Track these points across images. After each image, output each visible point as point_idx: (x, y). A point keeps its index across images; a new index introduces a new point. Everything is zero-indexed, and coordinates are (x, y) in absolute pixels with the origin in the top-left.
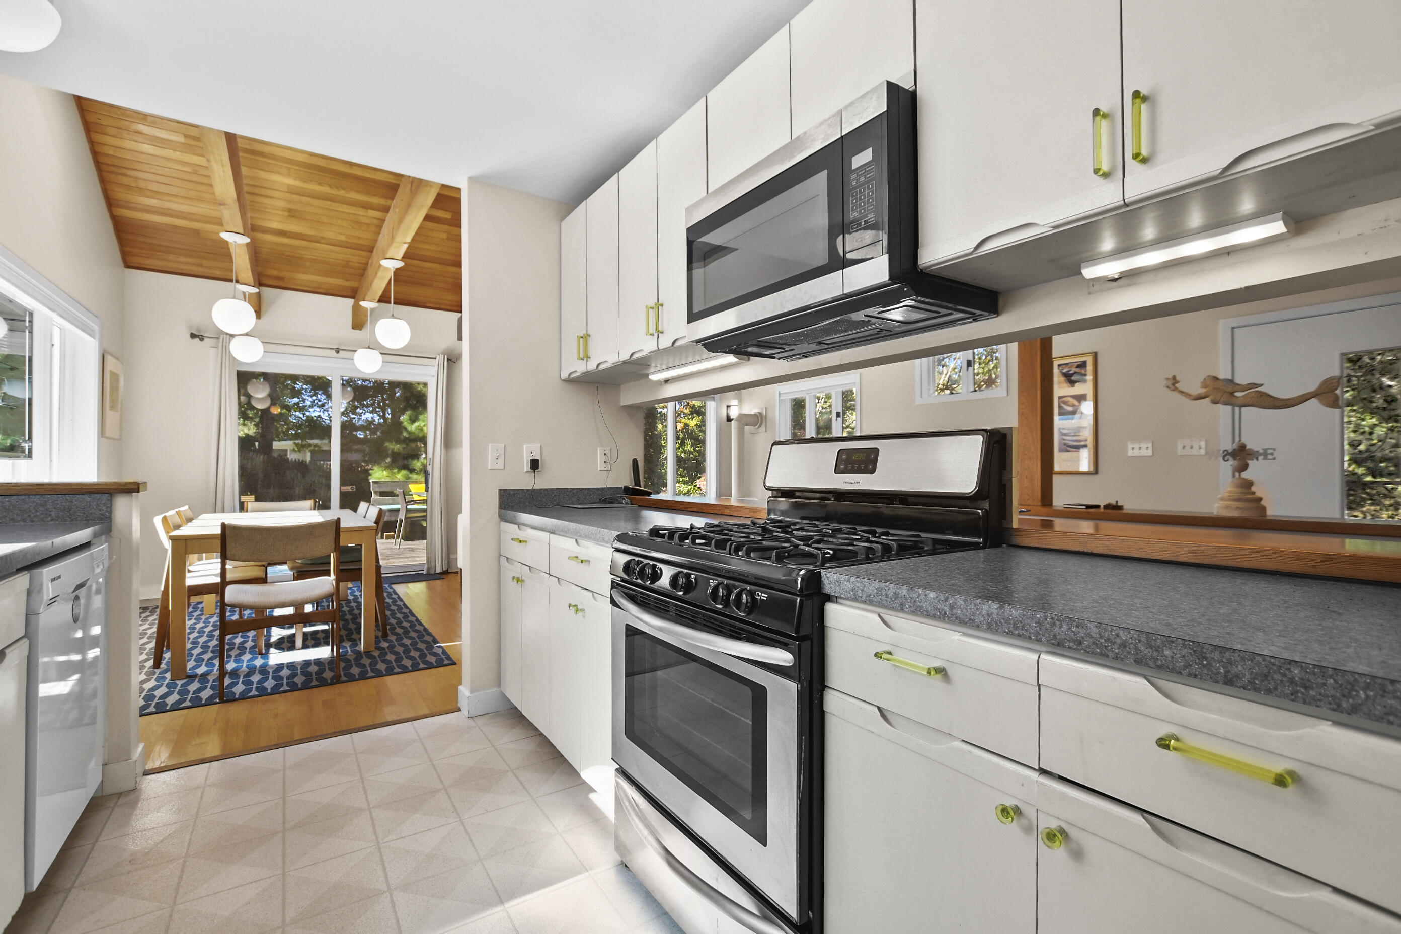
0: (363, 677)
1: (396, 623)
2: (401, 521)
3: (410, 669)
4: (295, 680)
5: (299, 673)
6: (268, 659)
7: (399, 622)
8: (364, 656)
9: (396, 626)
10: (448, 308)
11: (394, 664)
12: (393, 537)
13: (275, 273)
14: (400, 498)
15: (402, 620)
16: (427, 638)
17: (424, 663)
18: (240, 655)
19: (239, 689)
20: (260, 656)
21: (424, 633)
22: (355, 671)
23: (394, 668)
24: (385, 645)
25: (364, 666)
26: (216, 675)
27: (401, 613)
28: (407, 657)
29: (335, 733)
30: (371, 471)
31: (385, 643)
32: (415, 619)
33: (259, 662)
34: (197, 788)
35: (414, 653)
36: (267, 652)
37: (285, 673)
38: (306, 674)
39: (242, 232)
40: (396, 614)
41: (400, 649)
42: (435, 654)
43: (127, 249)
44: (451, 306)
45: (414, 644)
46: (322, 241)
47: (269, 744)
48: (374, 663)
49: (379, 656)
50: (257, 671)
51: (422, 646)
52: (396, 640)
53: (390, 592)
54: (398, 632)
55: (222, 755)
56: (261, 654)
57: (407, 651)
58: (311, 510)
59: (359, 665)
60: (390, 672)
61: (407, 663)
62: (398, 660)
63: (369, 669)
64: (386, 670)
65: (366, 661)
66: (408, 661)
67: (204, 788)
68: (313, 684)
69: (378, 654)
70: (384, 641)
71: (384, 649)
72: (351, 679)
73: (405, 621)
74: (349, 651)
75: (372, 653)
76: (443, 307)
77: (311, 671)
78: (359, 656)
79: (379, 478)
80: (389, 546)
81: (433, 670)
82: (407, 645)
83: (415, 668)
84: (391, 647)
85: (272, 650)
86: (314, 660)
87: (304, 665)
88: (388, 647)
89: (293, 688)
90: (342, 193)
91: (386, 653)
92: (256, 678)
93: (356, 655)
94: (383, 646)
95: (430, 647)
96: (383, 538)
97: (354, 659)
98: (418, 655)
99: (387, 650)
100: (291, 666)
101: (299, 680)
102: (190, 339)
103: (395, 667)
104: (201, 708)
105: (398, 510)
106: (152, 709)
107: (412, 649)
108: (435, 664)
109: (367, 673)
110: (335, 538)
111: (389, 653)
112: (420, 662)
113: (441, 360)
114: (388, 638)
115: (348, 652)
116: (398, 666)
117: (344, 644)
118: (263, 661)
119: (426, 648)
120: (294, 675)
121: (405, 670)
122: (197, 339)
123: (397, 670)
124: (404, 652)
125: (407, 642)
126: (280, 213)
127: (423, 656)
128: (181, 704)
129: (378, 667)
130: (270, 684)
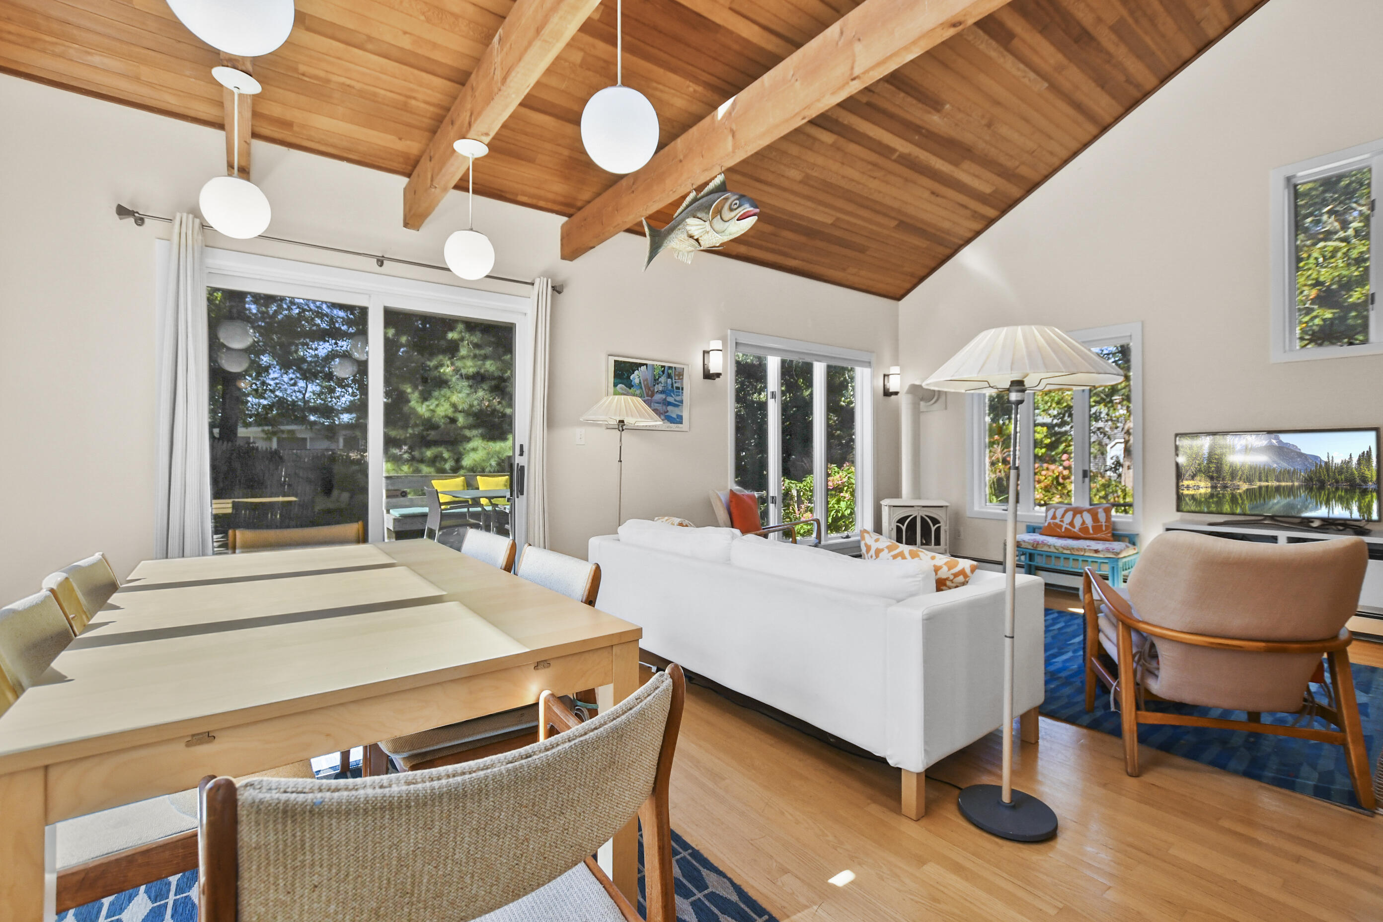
10: (550, 206)
44: (554, 202)
76: (542, 204)
102: (117, 216)
113: (541, 285)
122: (131, 220)
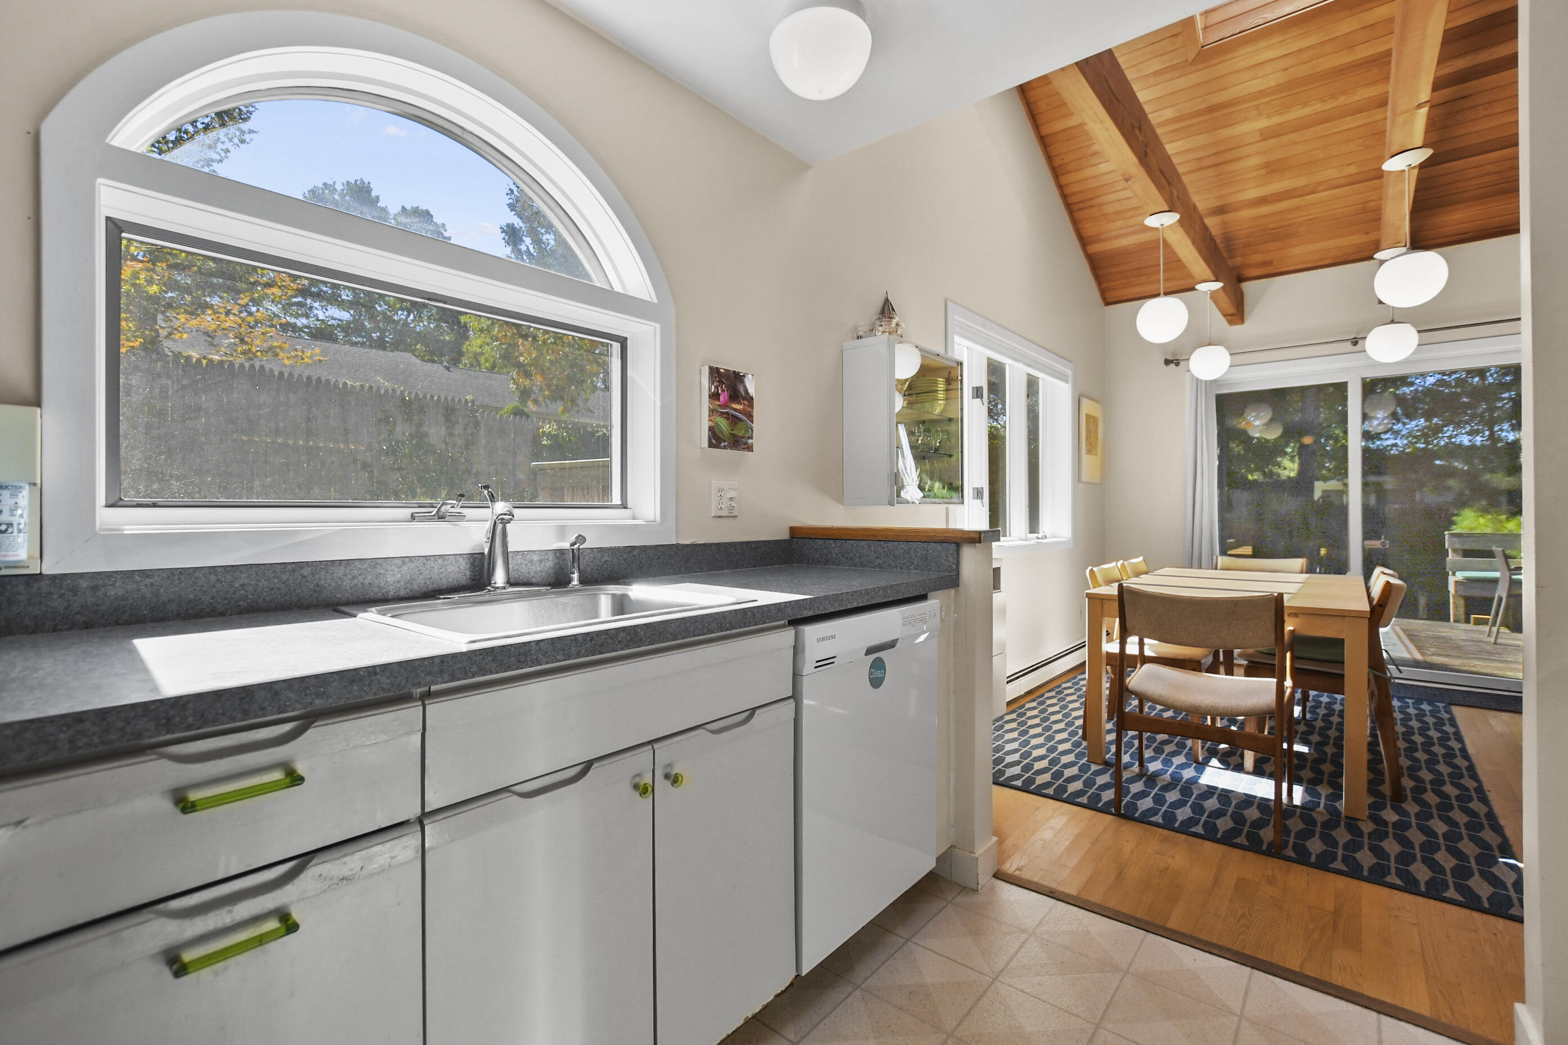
0: (1323, 864)
1: (1431, 782)
2: (1500, 599)
3: (1423, 889)
4: (1218, 822)
5: (1229, 813)
6: (1201, 774)
7: (1438, 782)
8: (1342, 823)
9: (1428, 786)
11: (1393, 865)
12: (1485, 622)
13: (1259, 258)
14: (1499, 561)
15: (1447, 779)
16: (1488, 835)
17: (1459, 888)
18: (1174, 754)
19: (1145, 804)
20: (1195, 764)
21: (1485, 822)
22: (1315, 846)
23: (1389, 873)
24: (1390, 816)
25: (1335, 843)
26: (1133, 772)
27: (1449, 764)
28: (1424, 860)
29: (1229, 950)
30: (1455, 518)
31: (1392, 812)
32: (1475, 785)
33: (1188, 773)
34: (1024, 931)
35: (1444, 859)
36: (1205, 763)
37: (1212, 804)
38: (1239, 819)
39: (1167, 209)
40: (1438, 762)
41: (1416, 837)
42: (1494, 881)
43: (1105, 285)
45: (1453, 837)
46: (1321, 188)
47: (1132, 914)
48: (1354, 846)
49: (1370, 834)
50: (1179, 787)
51: (1469, 848)
52: (1417, 816)
53: (1443, 719)
54: (1429, 800)
55: (1073, 897)
56: (1197, 762)
57: (1430, 847)
58: (1302, 572)
59: (1329, 840)
60: (1377, 876)
61: (1421, 873)
62: (1405, 858)
63: (1340, 853)
64: (1371, 869)
65: (1342, 835)
66: (1425, 868)
67: (1030, 936)
68: (1239, 840)
69: (1371, 830)
70: (1393, 808)
71: (1385, 823)
72: (1302, 858)
73: (1452, 783)
74: (1322, 805)
75: (1359, 823)
77: (1247, 817)
78: (1334, 818)
79: (1471, 529)
80: (1476, 636)
81: (1476, 915)
82: (1435, 835)
83: (1434, 891)
84: (1402, 826)
85: (1214, 762)
86: (1262, 799)
87: (1244, 801)
88: (1394, 824)
89: (1210, 835)
90: (1342, 100)
91: (1386, 835)
92: (1172, 796)
93: (1329, 817)
94: (1386, 818)
95: (1486, 859)
96: (1469, 623)
97: (1322, 823)
98: (1452, 865)
99: (1390, 830)
100: (1225, 795)
101: (1224, 824)
102: (1165, 366)
103: (1393, 871)
104: (1094, 812)
105: (1495, 581)
106: (1050, 791)
107: (1443, 848)
108: (1486, 905)
109: (1335, 859)
110: (1276, 625)
111: (1391, 836)
112: (1451, 884)
114: (1403, 805)
115: (1319, 806)
116: (1399, 873)
117: (1319, 789)
118: (1195, 774)
119: (1476, 858)
120: (1218, 814)
121: (1410, 886)
122: (1173, 365)
123: (1393, 878)
124: (1422, 846)
125: (1440, 827)
126: (1255, 174)
127: (1462, 872)
128: (1079, 797)
129: (1359, 856)
130: (1183, 814)
